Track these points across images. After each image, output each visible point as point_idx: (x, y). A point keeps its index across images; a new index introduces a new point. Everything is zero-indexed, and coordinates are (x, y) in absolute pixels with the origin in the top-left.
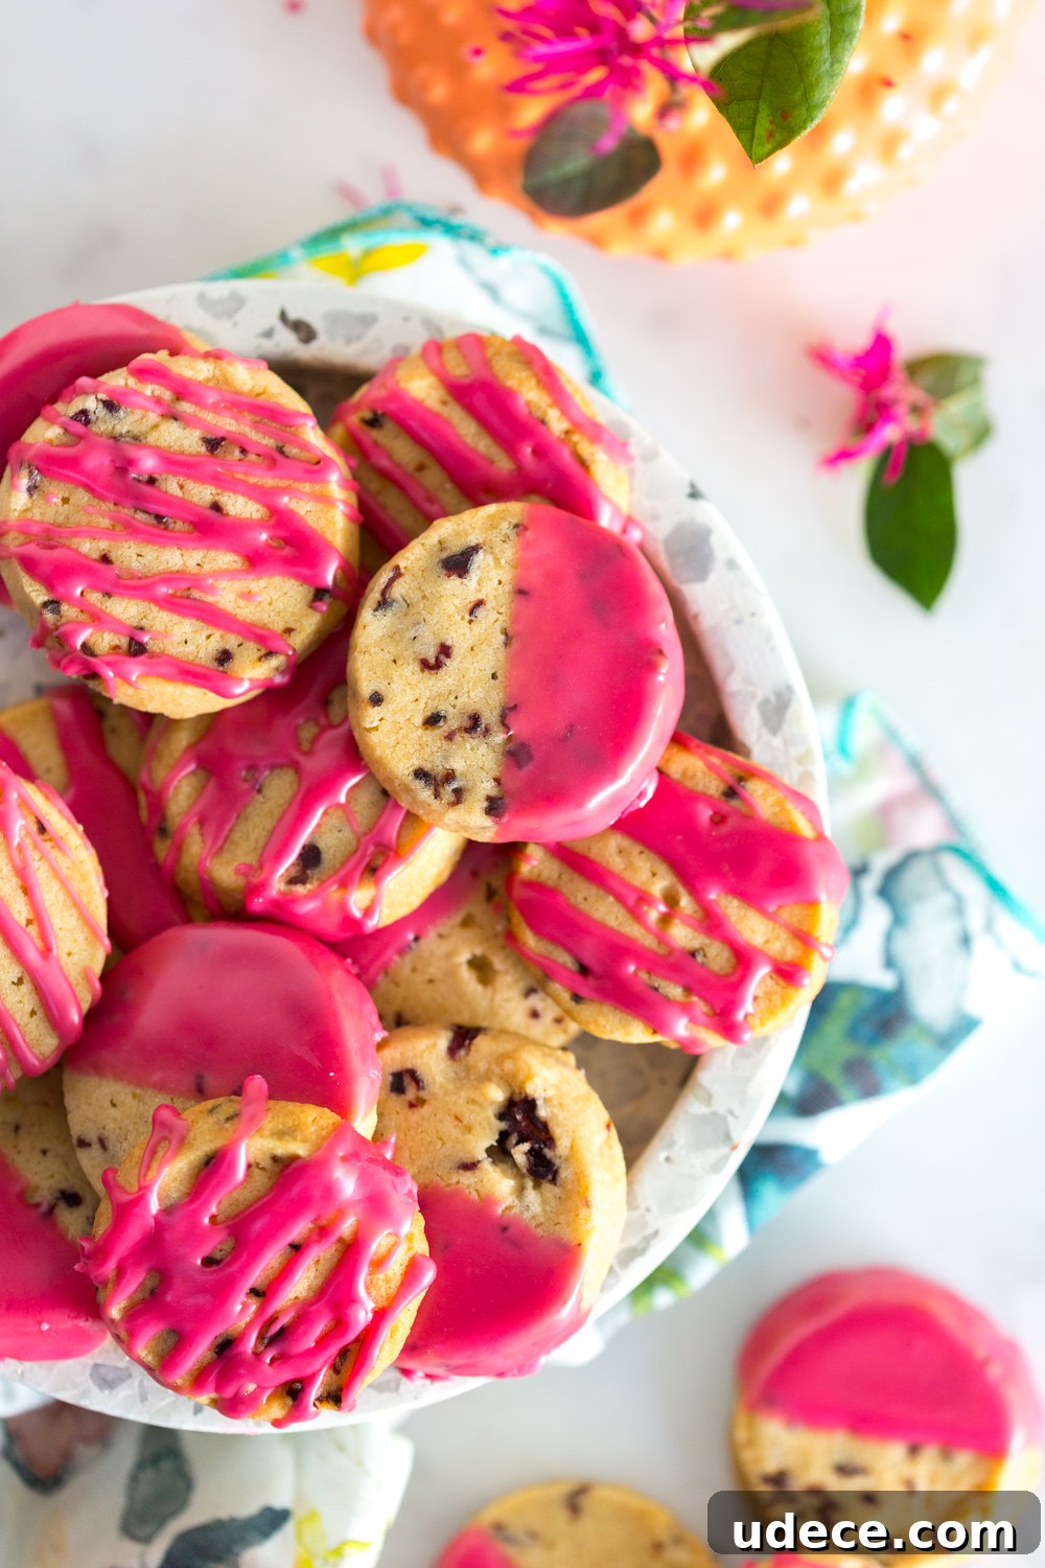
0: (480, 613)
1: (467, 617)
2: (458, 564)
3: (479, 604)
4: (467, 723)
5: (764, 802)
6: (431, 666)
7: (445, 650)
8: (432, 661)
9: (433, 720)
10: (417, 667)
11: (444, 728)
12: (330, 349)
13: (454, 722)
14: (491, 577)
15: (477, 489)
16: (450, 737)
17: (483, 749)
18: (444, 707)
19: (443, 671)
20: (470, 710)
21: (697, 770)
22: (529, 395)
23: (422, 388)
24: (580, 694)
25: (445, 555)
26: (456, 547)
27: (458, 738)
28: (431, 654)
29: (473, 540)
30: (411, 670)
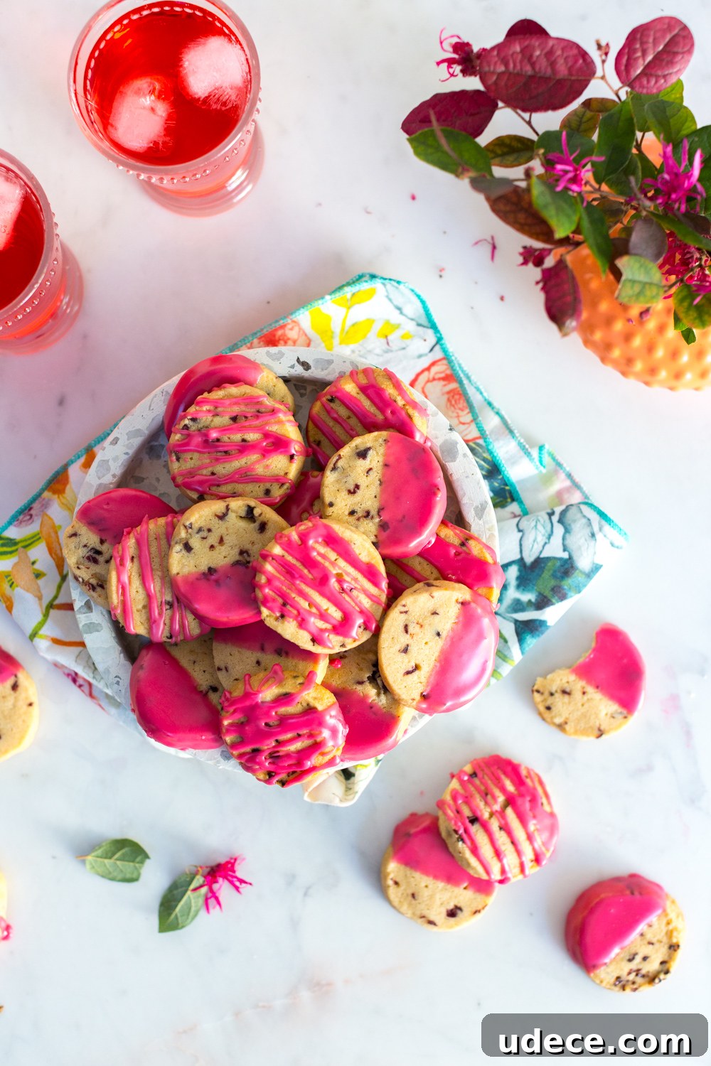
0: (371, 473)
1: (366, 474)
2: (362, 454)
3: (371, 469)
4: (365, 514)
5: (475, 549)
6: (352, 492)
7: (357, 487)
8: (352, 491)
9: (352, 513)
10: (347, 493)
11: (356, 516)
12: (316, 373)
13: (360, 514)
14: (375, 460)
15: (370, 426)
16: (358, 519)
17: (371, 524)
18: (356, 508)
19: (356, 495)
20: (366, 509)
21: (450, 535)
22: (390, 391)
23: (350, 388)
24: (408, 503)
25: (358, 451)
26: (362, 448)
27: (361, 520)
28: (352, 488)
29: (369, 445)
30: (344, 494)
